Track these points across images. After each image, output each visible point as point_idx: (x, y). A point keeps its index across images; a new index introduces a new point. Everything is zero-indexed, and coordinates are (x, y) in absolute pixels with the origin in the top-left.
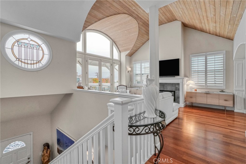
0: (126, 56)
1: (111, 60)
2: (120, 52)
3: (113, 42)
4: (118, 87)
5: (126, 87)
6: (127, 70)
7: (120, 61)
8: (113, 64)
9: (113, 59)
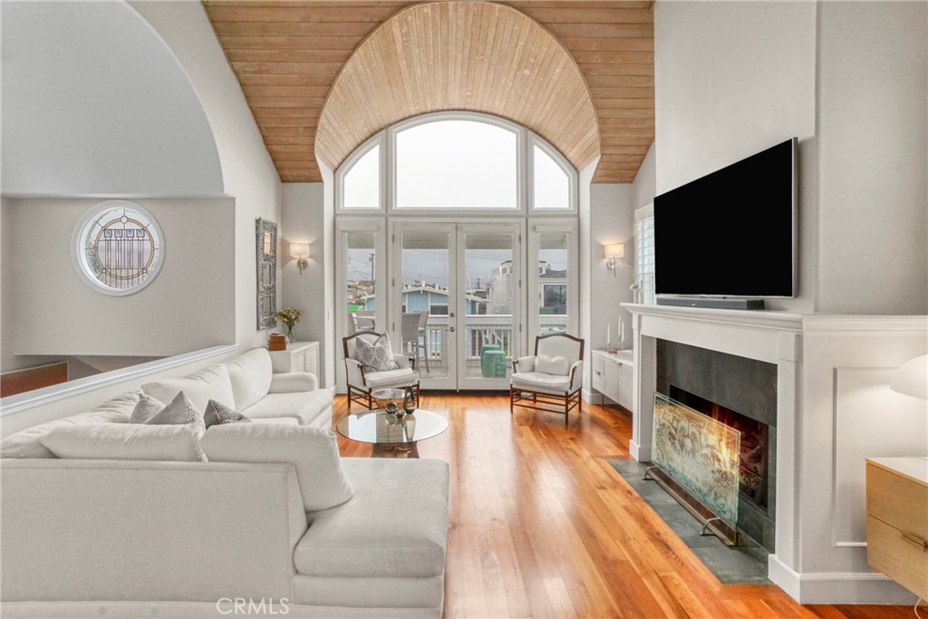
0: (593, 185)
1: (521, 216)
2: (578, 173)
3: (530, 132)
4: (540, 341)
5: (579, 343)
6: (604, 257)
7: (578, 216)
8: (531, 233)
9: (527, 212)
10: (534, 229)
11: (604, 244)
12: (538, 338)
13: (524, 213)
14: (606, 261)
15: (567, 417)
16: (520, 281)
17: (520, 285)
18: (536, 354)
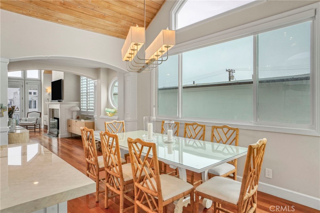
0: (44, 74)
1: (22, 80)
4: (29, 114)
5: (40, 113)
6: (47, 92)
7: (41, 81)
8: (26, 85)
9: (25, 78)
10: (27, 83)
11: (47, 89)
12: (28, 113)
13: (24, 79)
14: (48, 93)
15: (35, 130)
16: (22, 98)
17: (22, 99)
18: (27, 117)
